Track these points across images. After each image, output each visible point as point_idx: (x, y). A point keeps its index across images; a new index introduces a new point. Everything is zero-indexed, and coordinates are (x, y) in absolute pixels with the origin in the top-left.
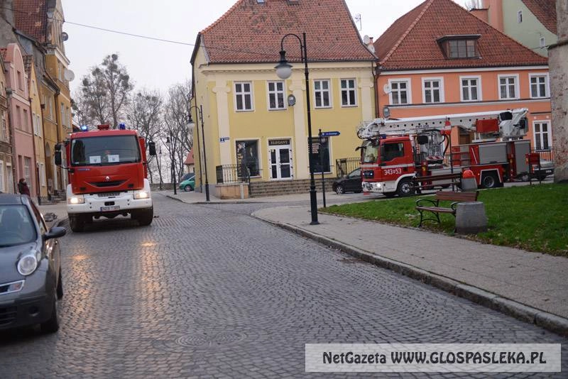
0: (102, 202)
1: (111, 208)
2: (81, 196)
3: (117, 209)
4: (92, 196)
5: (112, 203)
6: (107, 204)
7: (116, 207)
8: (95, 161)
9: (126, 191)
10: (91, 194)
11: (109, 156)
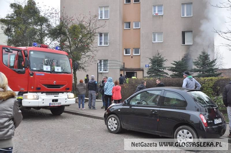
0: (50, 99)
1: (56, 104)
2: (35, 94)
3: (60, 105)
4: (42, 94)
5: (56, 100)
6: (53, 101)
7: (59, 103)
8: (47, 69)
9: (63, 93)
10: (42, 93)
11: (55, 67)
